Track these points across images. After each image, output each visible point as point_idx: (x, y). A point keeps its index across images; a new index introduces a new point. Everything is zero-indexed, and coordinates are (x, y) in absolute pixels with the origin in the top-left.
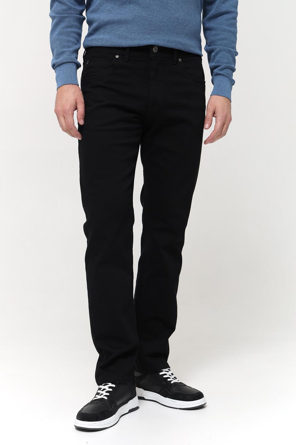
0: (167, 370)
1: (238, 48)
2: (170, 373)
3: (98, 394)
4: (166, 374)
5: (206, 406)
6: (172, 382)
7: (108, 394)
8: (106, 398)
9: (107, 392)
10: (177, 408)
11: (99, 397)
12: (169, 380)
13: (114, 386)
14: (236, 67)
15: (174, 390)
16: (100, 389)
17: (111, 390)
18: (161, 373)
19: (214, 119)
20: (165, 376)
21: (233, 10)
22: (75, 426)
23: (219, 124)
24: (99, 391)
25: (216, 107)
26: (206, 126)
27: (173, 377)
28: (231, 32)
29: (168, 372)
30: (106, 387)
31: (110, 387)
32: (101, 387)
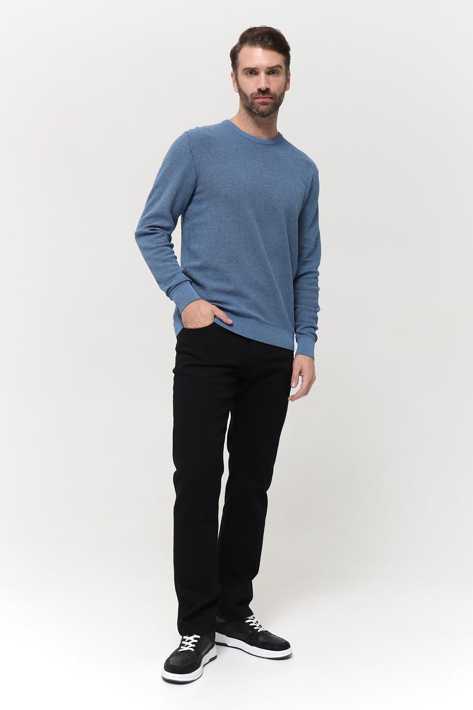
0: (251, 617)
1: (321, 303)
2: (254, 621)
3: (182, 645)
4: (252, 623)
5: (292, 656)
6: (259, 631)
7: (194, 646)
8: (193, 650)
9: (193, 643)
10: (264, 658)
11: (184, 649)
12: (255, 628)
13: (199, 637)
14: (318, 325)
15: (261, 639)
16: (183, 640)
17: (196, 641)
18: (247, 621)
19: (300, 377)
20: (251, 625)
21: (315, 270)
22: (163, 677)
23: (306, 383)
24: (183, 642)
25: (302, 366)
26: (293, 384)
27: (258, 625)
28: (312, 290)
29: (253, 619)
30: (191, 638)
31: (195, 639)
32: (185, 637)
